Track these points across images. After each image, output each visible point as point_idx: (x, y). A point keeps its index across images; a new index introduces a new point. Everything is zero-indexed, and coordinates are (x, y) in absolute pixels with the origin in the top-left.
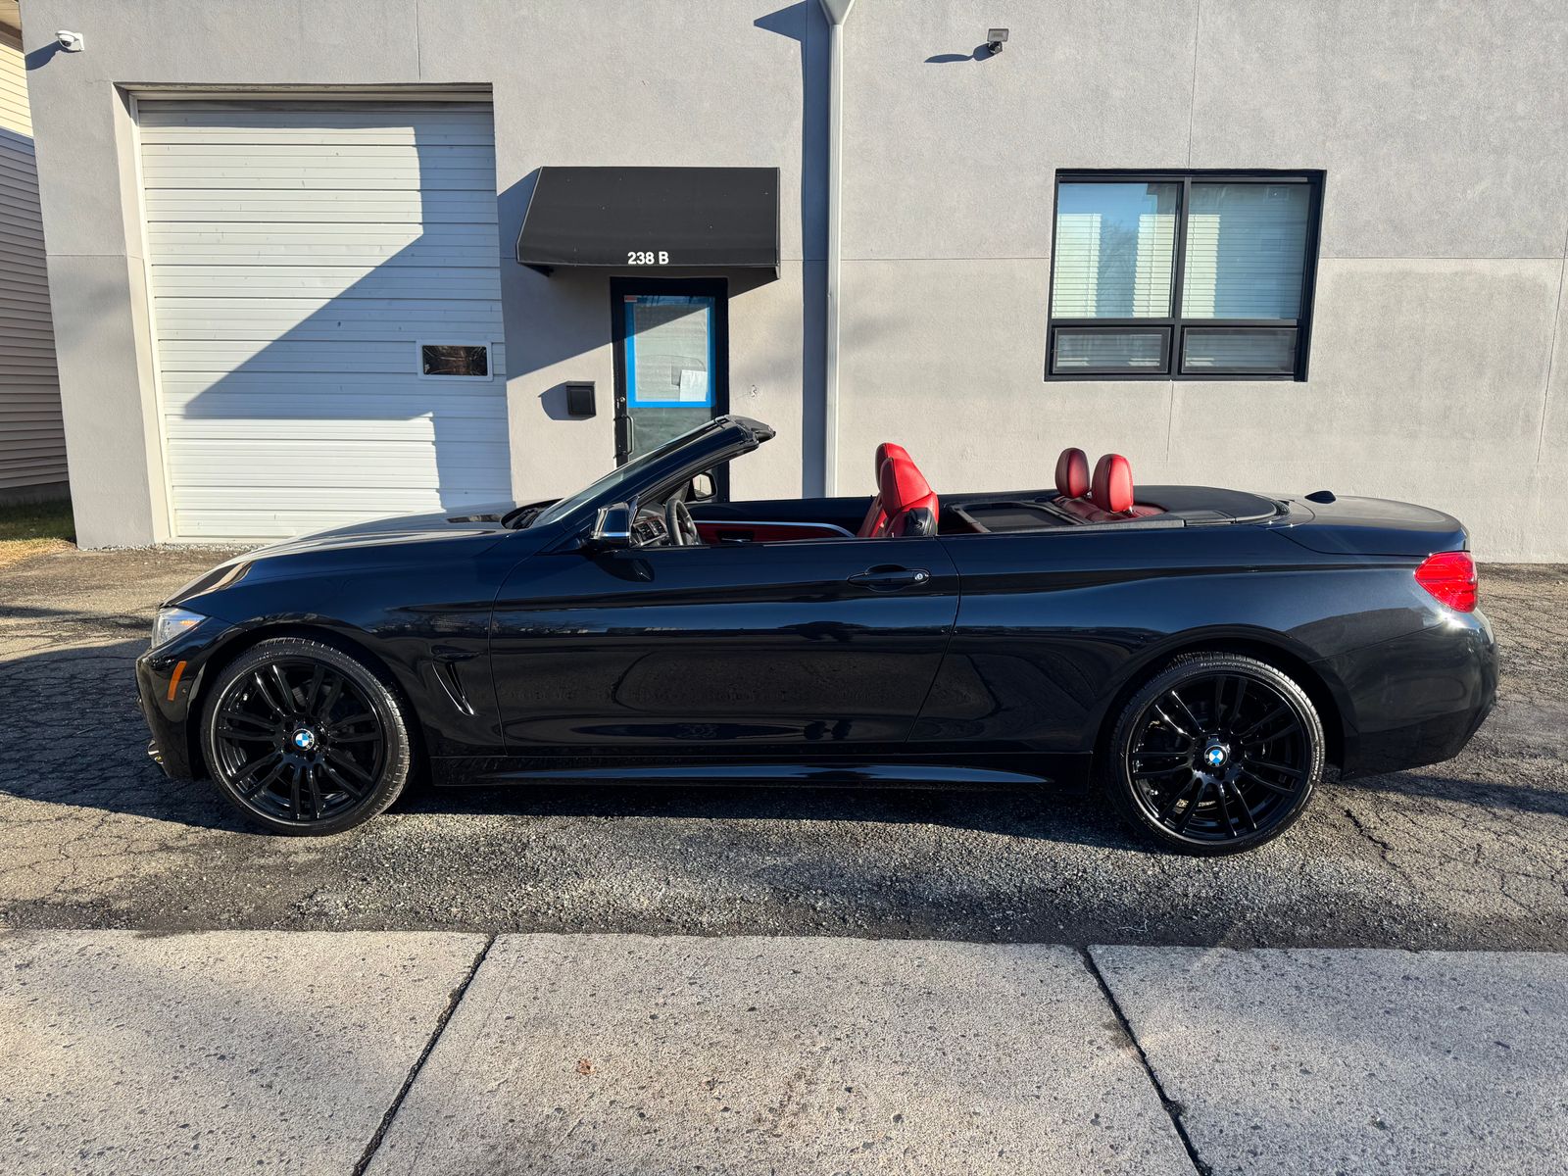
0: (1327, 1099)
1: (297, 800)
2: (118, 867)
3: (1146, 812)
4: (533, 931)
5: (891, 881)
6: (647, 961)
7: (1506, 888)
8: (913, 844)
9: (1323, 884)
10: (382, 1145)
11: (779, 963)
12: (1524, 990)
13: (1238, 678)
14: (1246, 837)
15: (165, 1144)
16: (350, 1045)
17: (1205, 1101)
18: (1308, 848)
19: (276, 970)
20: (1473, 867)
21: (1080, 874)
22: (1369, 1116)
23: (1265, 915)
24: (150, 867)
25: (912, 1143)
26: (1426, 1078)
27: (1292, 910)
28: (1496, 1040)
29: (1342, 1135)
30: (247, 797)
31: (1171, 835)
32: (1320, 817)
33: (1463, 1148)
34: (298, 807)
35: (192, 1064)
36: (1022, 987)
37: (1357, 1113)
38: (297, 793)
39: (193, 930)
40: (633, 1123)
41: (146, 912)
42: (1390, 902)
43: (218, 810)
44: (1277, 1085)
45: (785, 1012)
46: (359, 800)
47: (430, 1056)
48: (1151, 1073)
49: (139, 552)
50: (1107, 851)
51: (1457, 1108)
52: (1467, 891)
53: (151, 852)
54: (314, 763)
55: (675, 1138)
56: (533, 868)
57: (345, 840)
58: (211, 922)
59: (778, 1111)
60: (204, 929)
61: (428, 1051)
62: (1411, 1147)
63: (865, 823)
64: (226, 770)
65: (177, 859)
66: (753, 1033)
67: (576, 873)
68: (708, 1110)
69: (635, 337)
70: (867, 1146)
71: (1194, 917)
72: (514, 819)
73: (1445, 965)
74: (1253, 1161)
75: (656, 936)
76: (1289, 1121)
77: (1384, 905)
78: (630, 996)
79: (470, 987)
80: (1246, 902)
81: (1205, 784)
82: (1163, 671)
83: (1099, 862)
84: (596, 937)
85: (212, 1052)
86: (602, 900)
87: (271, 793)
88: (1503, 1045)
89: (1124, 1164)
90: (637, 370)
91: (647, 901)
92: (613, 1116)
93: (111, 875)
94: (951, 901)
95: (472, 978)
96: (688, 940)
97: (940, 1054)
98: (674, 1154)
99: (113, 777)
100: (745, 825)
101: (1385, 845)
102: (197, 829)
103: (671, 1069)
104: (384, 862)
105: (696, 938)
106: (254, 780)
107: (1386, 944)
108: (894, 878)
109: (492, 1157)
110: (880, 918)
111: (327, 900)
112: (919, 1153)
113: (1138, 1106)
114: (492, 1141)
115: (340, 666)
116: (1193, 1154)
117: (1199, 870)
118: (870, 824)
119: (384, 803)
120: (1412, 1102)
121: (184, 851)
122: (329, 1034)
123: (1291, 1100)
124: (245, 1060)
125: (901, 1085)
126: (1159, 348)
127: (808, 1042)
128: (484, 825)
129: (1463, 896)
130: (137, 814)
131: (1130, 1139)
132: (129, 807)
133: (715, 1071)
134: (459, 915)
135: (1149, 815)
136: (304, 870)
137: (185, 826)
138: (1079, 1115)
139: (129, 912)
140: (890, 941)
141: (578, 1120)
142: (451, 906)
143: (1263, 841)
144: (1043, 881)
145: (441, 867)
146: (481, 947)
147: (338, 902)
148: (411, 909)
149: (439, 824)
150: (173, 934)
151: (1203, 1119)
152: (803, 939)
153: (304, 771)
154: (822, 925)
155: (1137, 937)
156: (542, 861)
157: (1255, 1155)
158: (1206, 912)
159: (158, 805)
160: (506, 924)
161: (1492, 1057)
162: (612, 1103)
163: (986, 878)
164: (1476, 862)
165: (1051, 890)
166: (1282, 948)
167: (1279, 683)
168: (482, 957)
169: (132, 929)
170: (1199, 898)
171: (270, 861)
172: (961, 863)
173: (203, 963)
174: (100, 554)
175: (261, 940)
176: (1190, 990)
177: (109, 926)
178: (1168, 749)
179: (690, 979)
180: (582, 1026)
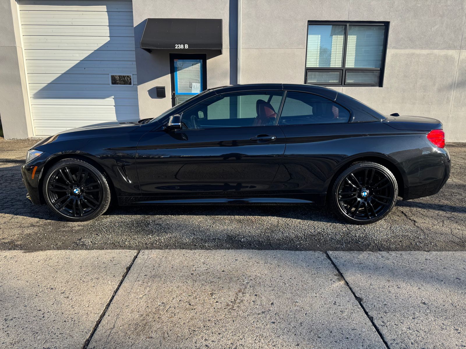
0: (407, 296)
1: (75, 210)
2: (17, 232)
3: (343, 211)
4: (152, 249)
5: (264, 233)
6: (189, 257)
7: (453, 233)
8: (270, 222)
9: (397, 233)
10: (105, 315)
11: (231, 257)
12: (462, 263)
13: (372, 169)
14: (373, 219)
15: (33, 316)
16: (94, 284)
17: (368, 297)
18: (392, 222)
19: (69, 262)
20: (442, 227)
21: (323, 230)
22: (420, 301)
23: (381, 242)
24: (27, 231)
25: (277, 311)
26: (436, 289)
27: (389, 240)
28: (456, 277)
29: (412, 307)
30: (58, 209)
31: (350, 218)
32: (394, 213)
33: (450, 310)
34: (75, 213)
35: (42, 291)
36: (308, 264)
37: (416, 300)
38: (75, 208)
39: (42, 250)
40: (187, 307)
41: (26, 245)
42: (418, 238)
43: (49, 214)
44: (390, 292)
45: (234, 272)
46: (95, 210)
47: (120, 287)
48: (350, 289)
49: (23, 140)
50: (330, 224)
51: (447, 298)
52: (441, 234)
53: (28, 227)
54: (80, 198)
55: (201, 311)
56: (151, 230)
57: (91, 223)
58: (48, 248)
59: (234, 302)
60: (45, 250)
61: (119, 286)
62: (434, 310)
63: (255, 217)
64: (52, 200)
65: (37, 229)
66: (224, 278)
67: (165, 232)
68: (211, 302)
69: (178, 72)
70: (263, 312)
71: (359, 242)
72: (144, 216)
73: (437, 256)
74: (385, 315)
75: (191, 250)
76: (395, 302)
77: (416, 238)
78: (184, 268)
79: (132, 266)
80: (374, 238)
81: (361, 202)
82: (349, 167)
83: (328, 227)
84: (172, 250)
85: (49, 287)
86: (174, 239)
87: (66, 208)
88: (458, 279)
89: (345, 316)
90: (178, 83)
91: (188, 240)
92: (181, 305)
93: (15, 234)
94: (283, 238)
95: (133, 263)
96: (201, 251)
97: (284, 284)
98: (201, 316)
99: (16, 205)
100: (217, 217)
101: (415, 221)
102: (43, 220)
103: (199, 290)
104: (103, 229)
105: (204, 250)
106: (61, 204)
107: (418, 250)
108: (265, 232)
109: (141, 318)
110: (262, 244)
111: (85, 241)
112: (280, 314)
113: (348, 299)
114: (141, 313)
115: (87, 167)
116: (366, 313)
117: (359, 229)
118: (256, 217)
119: (103, 211)
120: (433, 296)
121: (39, 226)
122: (87, 281)
123: (395, 296)
124: (60, 289)
125: (272, 294)
126: (338, 77)
127: (242, 281)
128: (135, 218)
129: (440, 236)
130: (23, 216)
131: (346, 309)
132: (21, 214)
133: (213, 290)
134: (128, 245)
135: (344, 212)
136: (77, 232)
137: (39, 219)
138: (330, 302)
139: (21, 245)
140: (265, 250)
141: (169, 306)
142: (125, 242)
143: (378, 220)
144: (311, 233)
145: (122, 230)
146: (136, 254)
147: (89, 241)
148: (113, 243)
149: (120, 218)
150: (35, 251)
151: (368, 303)
152: (238, 250)
153: (77, 201)
154: (244, 246)
155: (342, 249)
156: (154, 228)
157: (386, 313)
158: (363, 241)
159: (30, 213)
160: (143, 247)
161: (456, 282)
162: (180, 301)
163: (293, 232)
164: (443, 226)
165: (314, 235)
166: (387, 251)
167: (384, 171)
168: (136, 257)
169: (22, 250)
170: (360, 237)
171: (67, 229)
172: (285, 227)
173: (45, 260)
174: (11, 141)
175: (64, 253)
176: (360, 264)
177: (14, 249)
178: (349, 192)
179: (203, 262)
180: (169, 277)
